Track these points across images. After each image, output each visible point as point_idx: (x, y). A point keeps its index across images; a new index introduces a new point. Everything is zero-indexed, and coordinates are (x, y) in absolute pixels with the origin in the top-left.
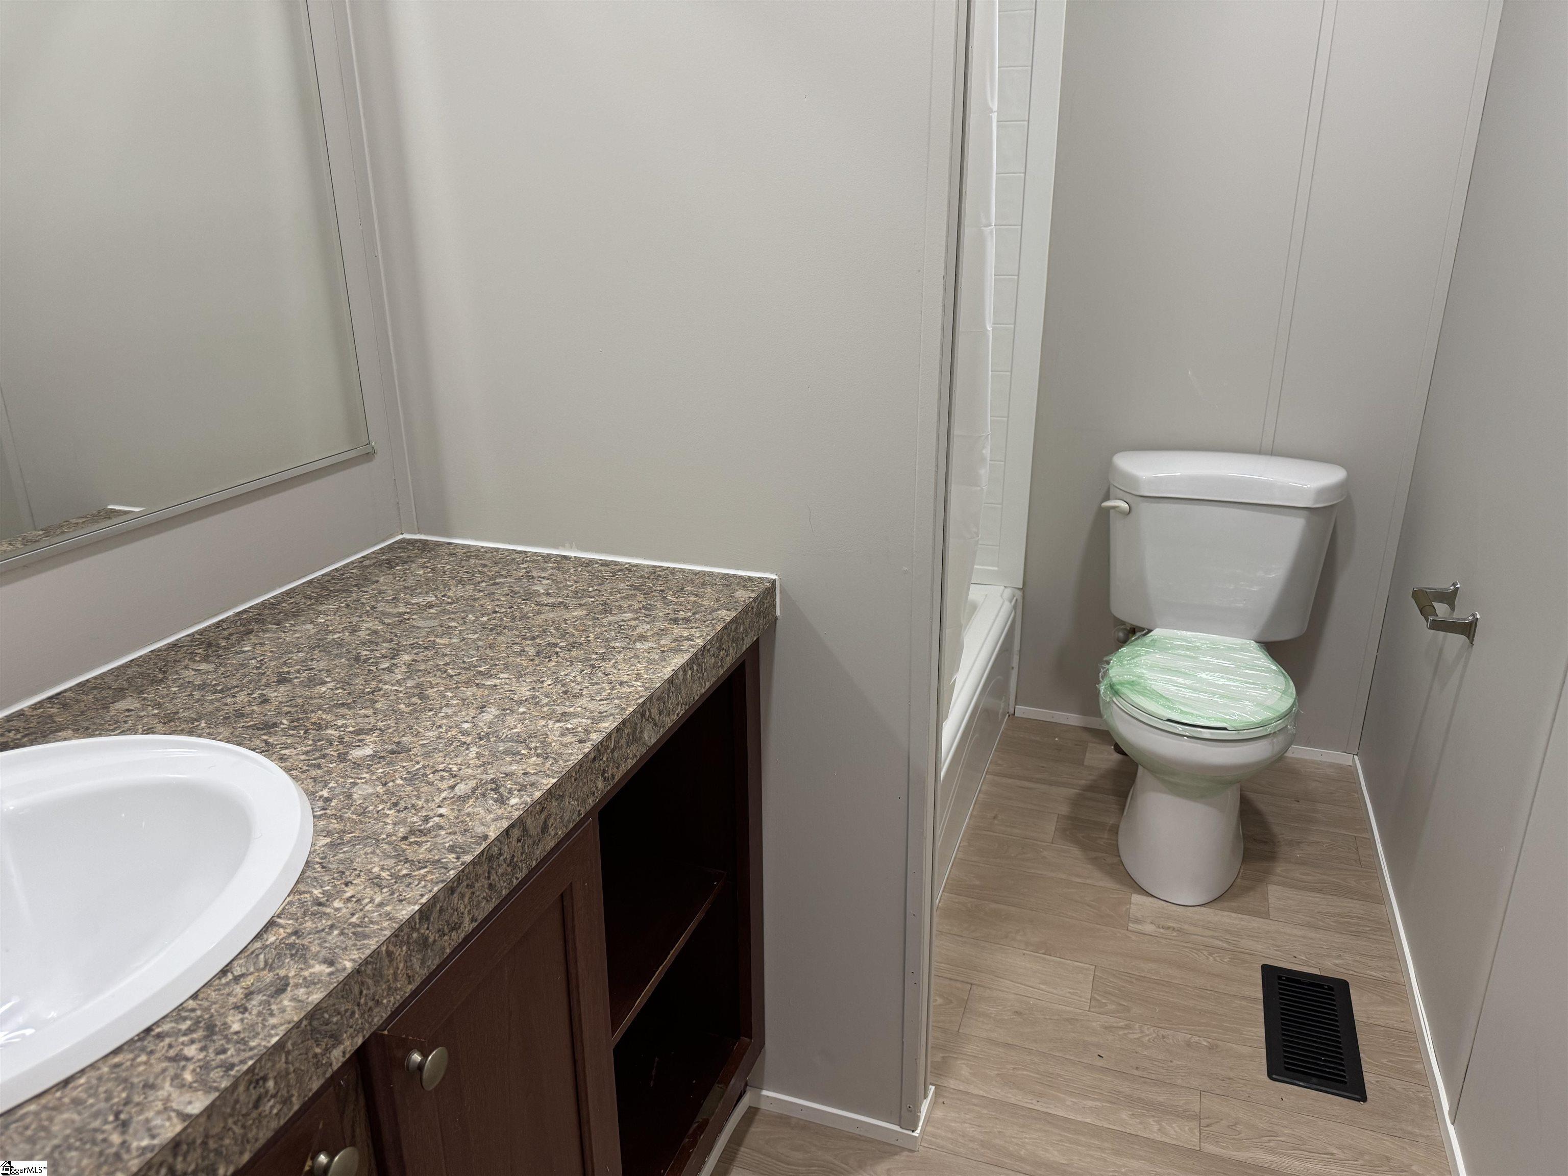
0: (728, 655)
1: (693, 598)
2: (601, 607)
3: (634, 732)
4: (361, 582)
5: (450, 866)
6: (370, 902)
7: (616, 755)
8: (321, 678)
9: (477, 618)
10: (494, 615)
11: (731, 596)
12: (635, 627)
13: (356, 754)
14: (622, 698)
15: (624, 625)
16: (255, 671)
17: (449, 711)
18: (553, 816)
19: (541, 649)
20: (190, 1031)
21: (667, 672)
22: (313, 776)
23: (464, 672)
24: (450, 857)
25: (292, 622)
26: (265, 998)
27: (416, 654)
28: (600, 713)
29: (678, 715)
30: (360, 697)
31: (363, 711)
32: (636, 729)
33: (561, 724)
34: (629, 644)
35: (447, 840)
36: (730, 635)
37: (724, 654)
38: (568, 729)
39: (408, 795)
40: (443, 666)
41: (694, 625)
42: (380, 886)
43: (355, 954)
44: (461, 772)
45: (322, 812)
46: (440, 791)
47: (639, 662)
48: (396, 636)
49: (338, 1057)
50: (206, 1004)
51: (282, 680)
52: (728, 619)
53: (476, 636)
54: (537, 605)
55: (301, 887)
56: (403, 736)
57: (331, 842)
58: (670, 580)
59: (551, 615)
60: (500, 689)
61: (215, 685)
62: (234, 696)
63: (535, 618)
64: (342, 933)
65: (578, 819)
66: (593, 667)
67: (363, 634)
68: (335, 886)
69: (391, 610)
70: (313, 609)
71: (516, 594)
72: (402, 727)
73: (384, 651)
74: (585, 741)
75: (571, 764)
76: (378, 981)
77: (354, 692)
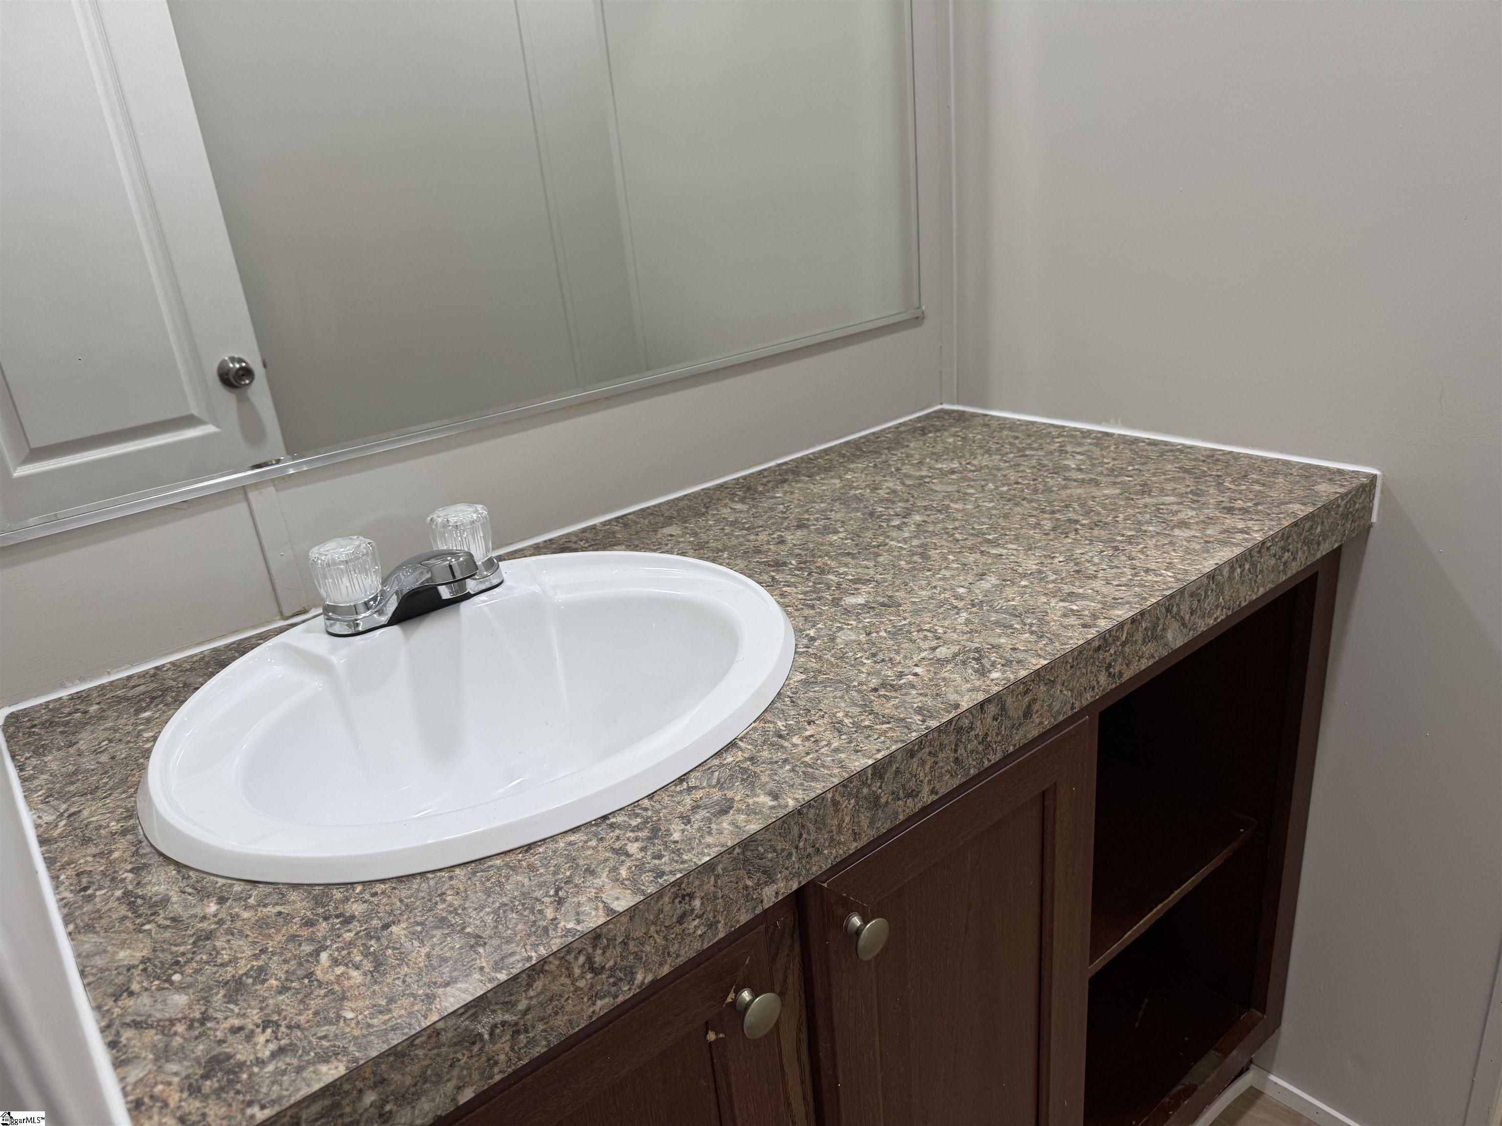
0: (1295, 559)
1: (1257, 487)
2: (1139, 487)
3: (1154, 628)
4: (893, 445)
5: (914, 727)
6: (827, 745)
7: (1127, 650)
8: (835, 528)
9: (997, 487)
10: (1016, 486)
11: (1310, 489)
12: (1177, 512)
13: (850, 600)
14: (1146, 586)
15: (1162, 509)
16: (780, 515)
17: (948, 574)
18: (1039, 703)
19: (1059, 524)
20: (638, 828)
21: (1209, 565)
22: (805, 615)
23: (971, 538)
24: (915, 718)
25: (823, 476)
26: (708, 815)
27: (928, 515)
28: (1114, 599)
29: (1216, 619)
30: (866, 549)
31: (865, 562)
32: (1158, 625)
33: (1066, 604)
34: (1165, 529)
35: (917, 700)
36: (1301, 534)
37: (1289, 557)
38: (1072, 610)
39: (888, 648)
40: (951, 530)
41: (1253, 517)
42: (840, 732)
43: (799, 794)
44: (946, 635)
45: (805, 649)
46: (920, 650)
47: (1174, 550)
48: (913, 497)
49: (769, 895)
50: (658, 806)
51: (801, 526)
52: (1302, 515)
53: (992, 504)
54: (1065, 480)
55: (768, 716)
56: (897, 591)
57: (805, 679)
58: (1232, 465)
59: (1079, 491)
60: (1004, 559)
61: (744, 523)
62: (757, 535)
63: (1059, 492)
64: (793, 770)
65: (1070, 713)
66: (1116, 549)
67: (882, 493)
68: (798, 722)
69: (914, 473)
70: (844, 466)
71: (1043, 467)
72: (898, 582)
73: (898, 510)
74: (1090, 627)
75: (1068, 648)
76: (821, 829)
77: (861, 544)
